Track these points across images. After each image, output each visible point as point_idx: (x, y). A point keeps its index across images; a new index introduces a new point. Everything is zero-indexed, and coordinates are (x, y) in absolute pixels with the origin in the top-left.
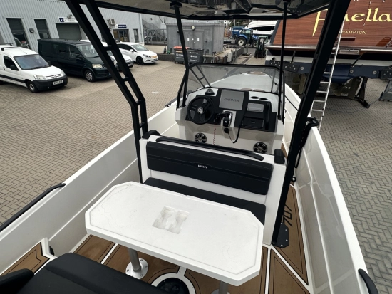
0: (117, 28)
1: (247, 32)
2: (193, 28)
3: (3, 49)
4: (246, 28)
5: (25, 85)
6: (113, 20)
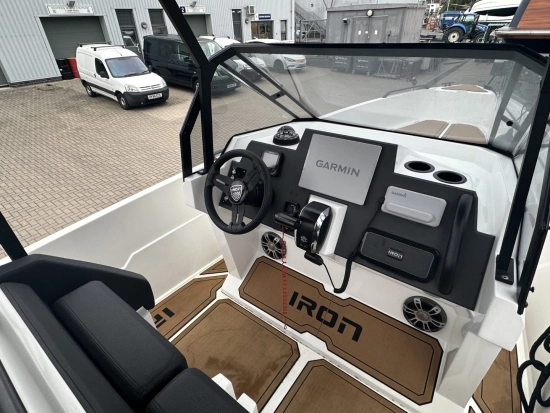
0: (257, 19)
1: (468, 19)
2: (370, 13)
3: (95, 49)
4: (466, 12)
5: (115, 98)
6: (252, 8)
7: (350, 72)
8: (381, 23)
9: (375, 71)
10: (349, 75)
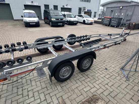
3: (24, 10)
6: (85, 8)
7: (109, 26)
8: (125, 11)
9: (119, 26)
10: (108, 27)
